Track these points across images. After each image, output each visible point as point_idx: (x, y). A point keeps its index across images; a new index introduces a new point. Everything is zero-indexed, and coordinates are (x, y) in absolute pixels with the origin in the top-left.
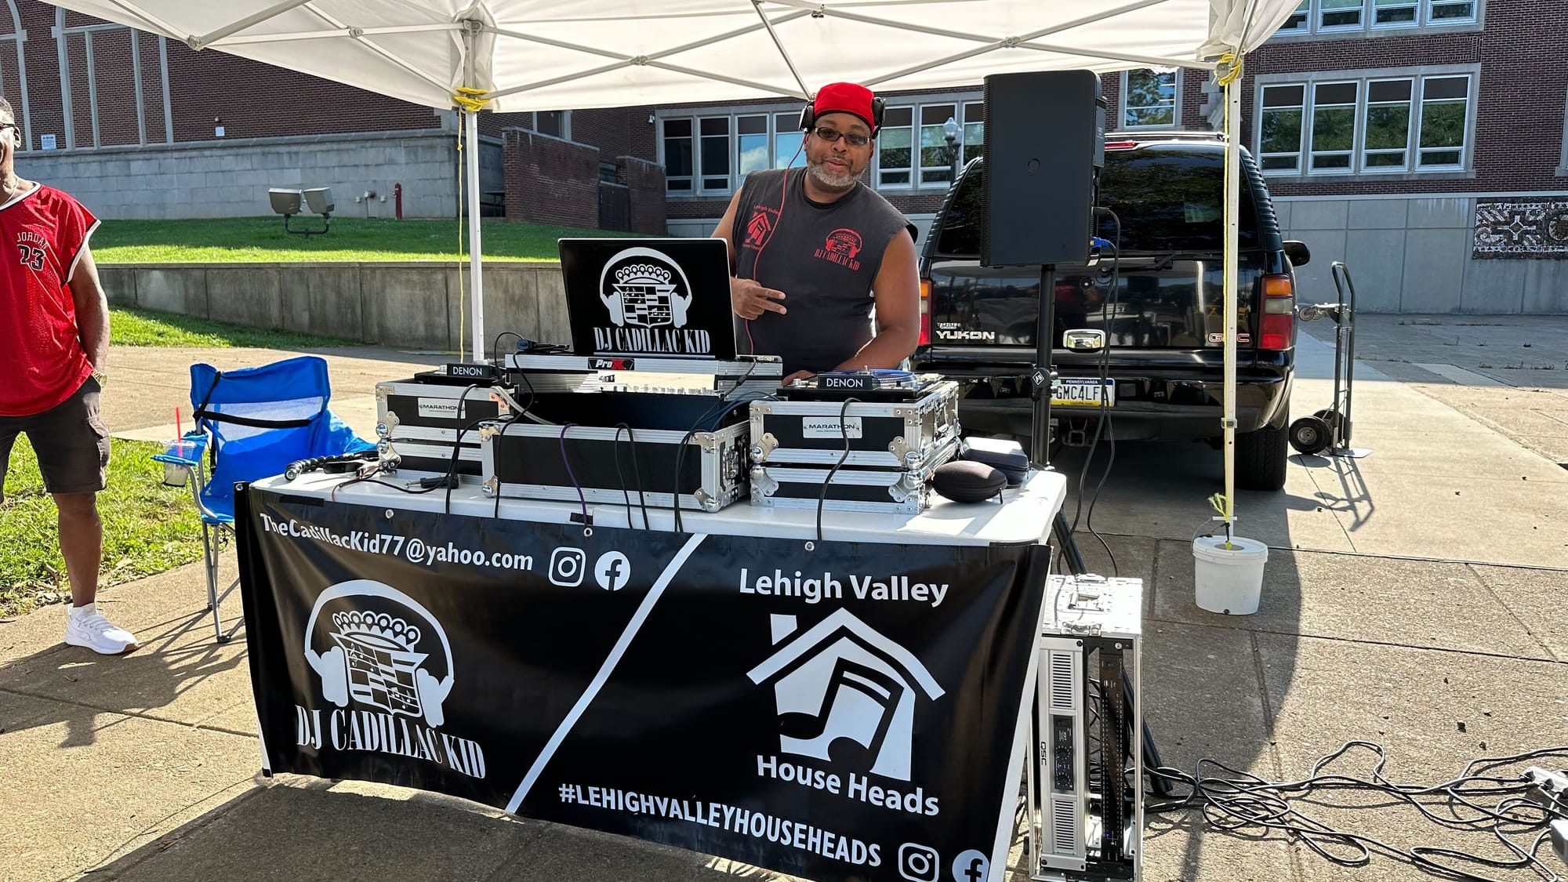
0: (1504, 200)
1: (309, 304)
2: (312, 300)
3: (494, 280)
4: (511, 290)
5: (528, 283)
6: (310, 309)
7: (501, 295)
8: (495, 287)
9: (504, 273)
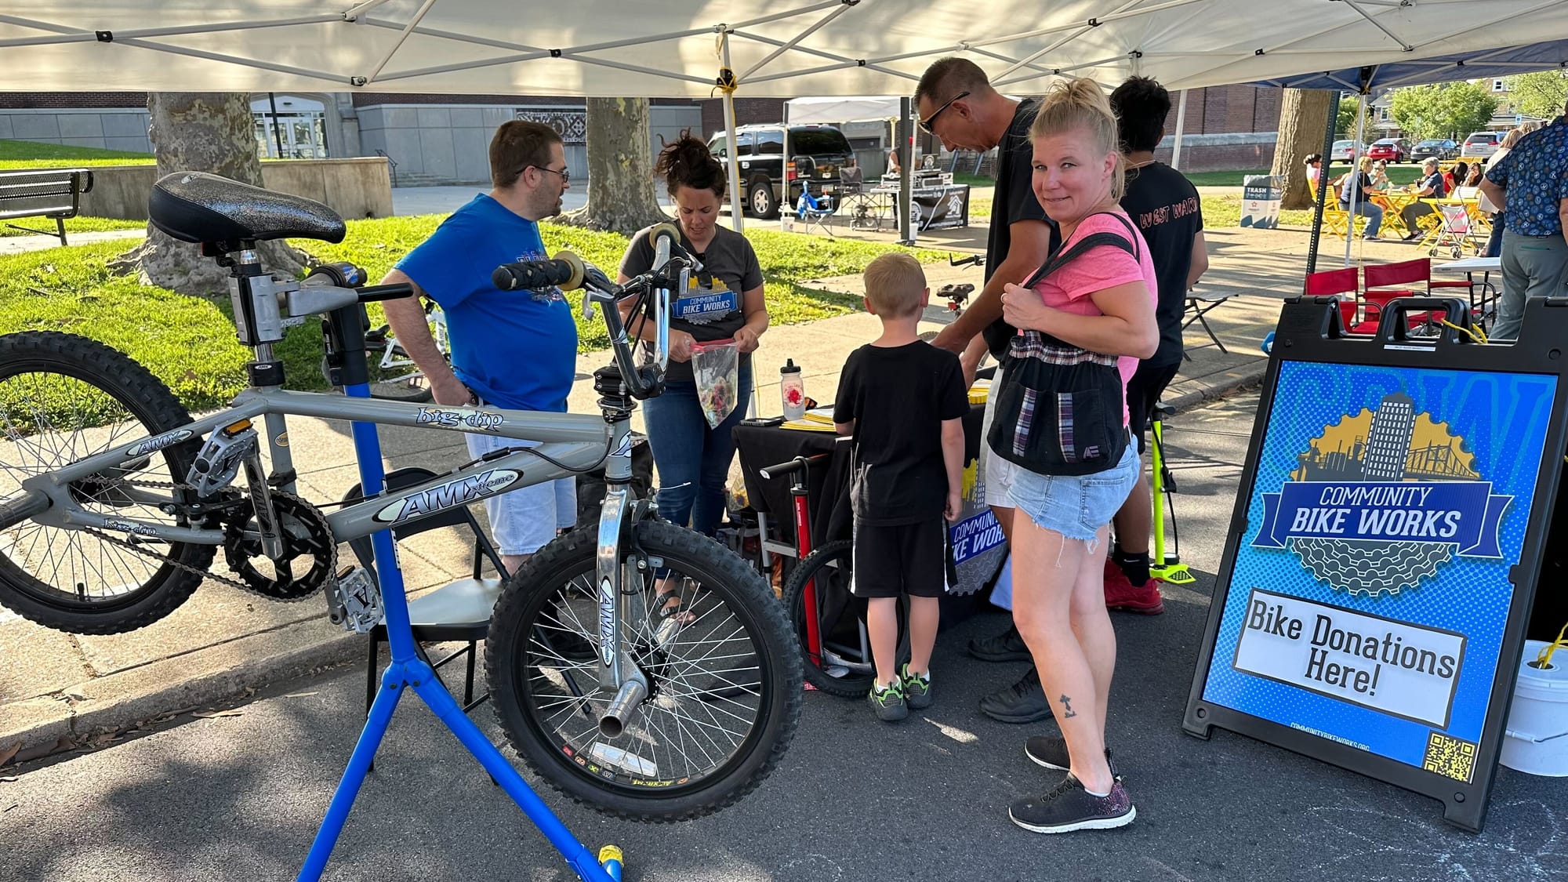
0: (530, 110)
1: (123, 198)
2: (126, 195)
3: (290, 173)
4: (303, 179)
5: (315, 174)
6: (124, 203)
7: (295, 182)
8: (291, 177)
9: (297, 168)
